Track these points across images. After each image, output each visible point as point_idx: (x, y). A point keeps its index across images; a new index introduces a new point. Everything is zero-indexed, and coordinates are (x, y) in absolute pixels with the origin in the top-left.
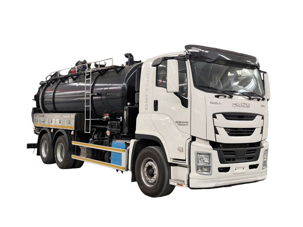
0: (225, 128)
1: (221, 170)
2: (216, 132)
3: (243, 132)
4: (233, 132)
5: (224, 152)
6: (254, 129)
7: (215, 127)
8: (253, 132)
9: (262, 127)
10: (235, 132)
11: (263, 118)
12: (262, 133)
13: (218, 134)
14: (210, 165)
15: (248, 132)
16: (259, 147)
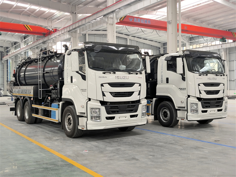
0: (204, 91)
1: (203, 112)
2: (200, 93)
3: (214, 92)
4: (208, 92)
5: (204, 102)
6: (219, 91)
7: (199, 90)
8: (219, 92)
9: (224, 90)
10: (210, 92)
11: (224, 85)
12: (223, 93)
13: (201, 94)
14: (198, 109)
15: (216, 92)
16: (222, 100)
